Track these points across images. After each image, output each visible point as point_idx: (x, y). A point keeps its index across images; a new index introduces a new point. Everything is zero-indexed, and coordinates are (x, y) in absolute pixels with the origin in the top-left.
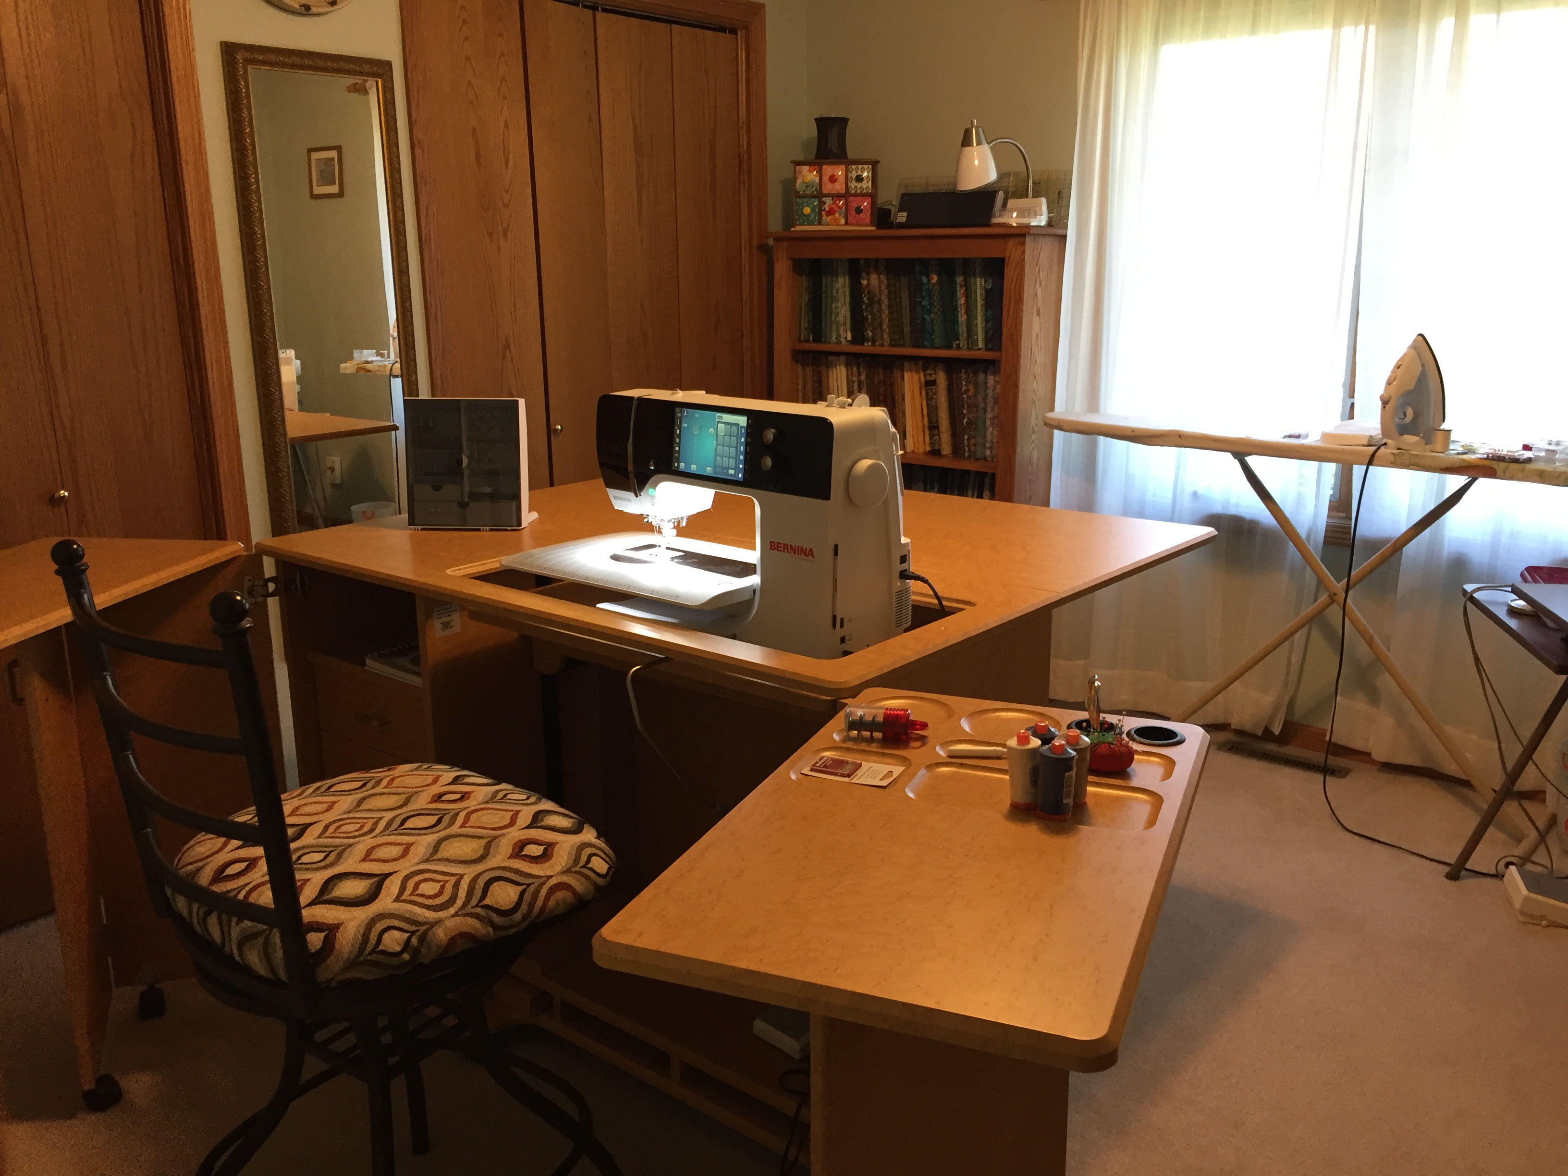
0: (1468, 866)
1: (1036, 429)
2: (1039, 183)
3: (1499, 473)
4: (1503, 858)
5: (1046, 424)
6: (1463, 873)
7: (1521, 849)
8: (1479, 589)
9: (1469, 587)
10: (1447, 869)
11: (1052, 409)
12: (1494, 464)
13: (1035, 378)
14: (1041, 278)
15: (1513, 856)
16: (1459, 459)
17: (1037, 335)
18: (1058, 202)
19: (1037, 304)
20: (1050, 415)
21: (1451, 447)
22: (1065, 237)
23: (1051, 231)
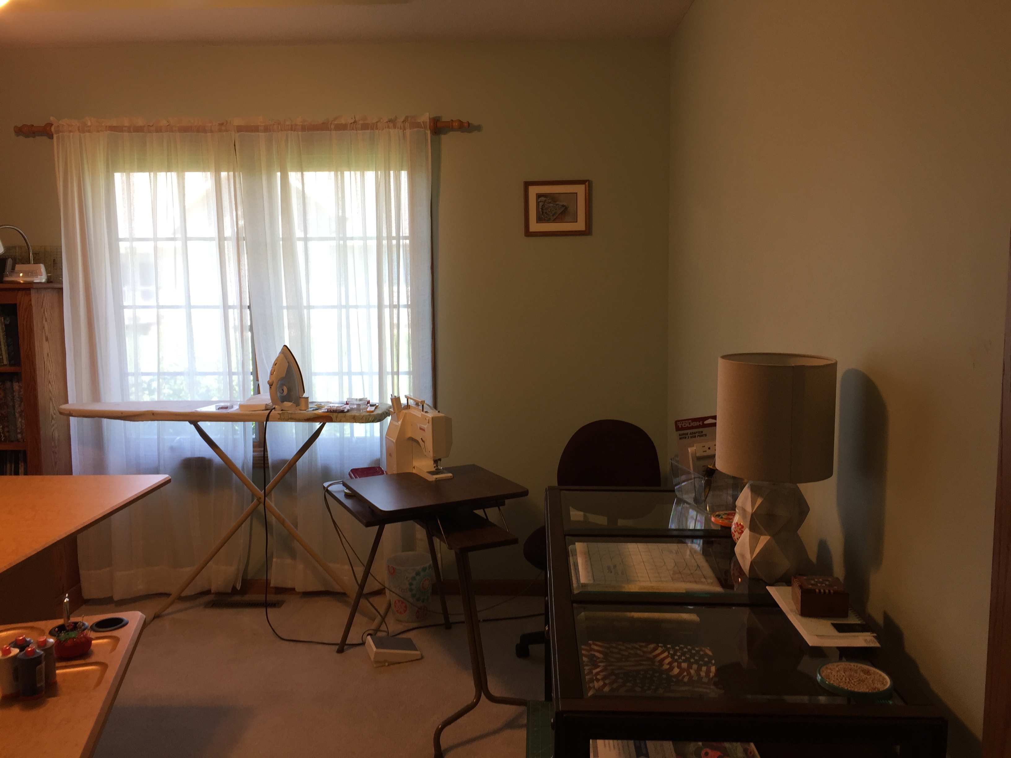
0: (348, 642)
1: (54, 416)
2: (38, 254)
3: (334, 418)
4: (365, 632)
5: (61, 413)
6: (346, 647)
7: (374, 626)
8: (331, 485)
9: (326, 485)
10: (336, 647)
11: (66, 402)
12: (331, 414)
13: (50, 382)
14: (46, 316)
15: (370, 630)
16: (313, 414)
17: (48, 354)
18: (54, 267)
19: (45, 333)
20: (64, 407)
21: (310, 406)
22: (61, 289)
23: (50, 285)
